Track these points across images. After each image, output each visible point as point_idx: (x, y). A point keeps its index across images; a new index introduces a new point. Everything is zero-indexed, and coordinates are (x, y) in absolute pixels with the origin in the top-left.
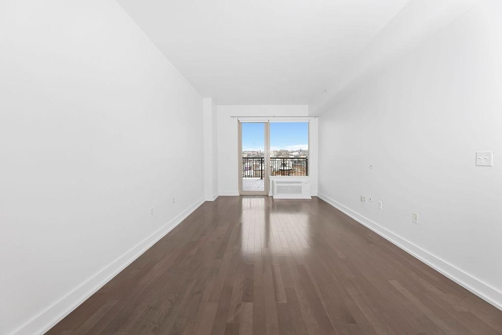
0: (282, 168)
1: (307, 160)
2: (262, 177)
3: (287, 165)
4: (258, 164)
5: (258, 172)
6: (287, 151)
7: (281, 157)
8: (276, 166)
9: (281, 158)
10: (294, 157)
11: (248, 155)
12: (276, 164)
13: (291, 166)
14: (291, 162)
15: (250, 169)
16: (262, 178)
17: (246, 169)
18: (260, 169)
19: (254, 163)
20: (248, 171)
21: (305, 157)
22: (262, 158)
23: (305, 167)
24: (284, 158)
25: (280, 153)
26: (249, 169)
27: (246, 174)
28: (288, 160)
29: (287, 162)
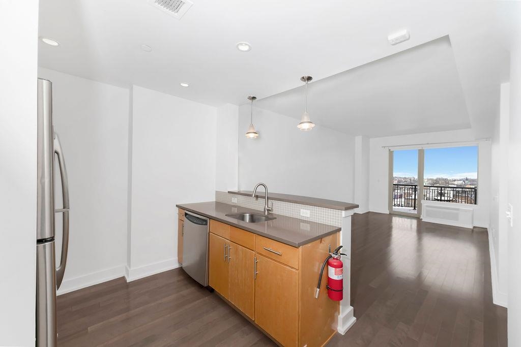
0: (439, 198)
1: (476, 191)
2: (415, 207)
3: (445, 195)
4: (411, 192)
5: (410, 201)
6: (446, 180)
7: (438, 185)
8: (431, 195)
9: (437, 187)
10: (456, 186)
11: (399, 181)
12: (431, 193)
13: (452, 196)
14: (452, 192)
15: (401, 197)
16: (415, 209)
17: (396, 197)
18: (413, 197)
19: (406, 191)
20: (398, 200)
21: (473, 187)
22: (415, 186)
23: (474, 198)
24: (441, 187)
25: (437, 181)
26: (400, 198)
27: (396, 203)
28: (448, 189)
29: (446, 192)
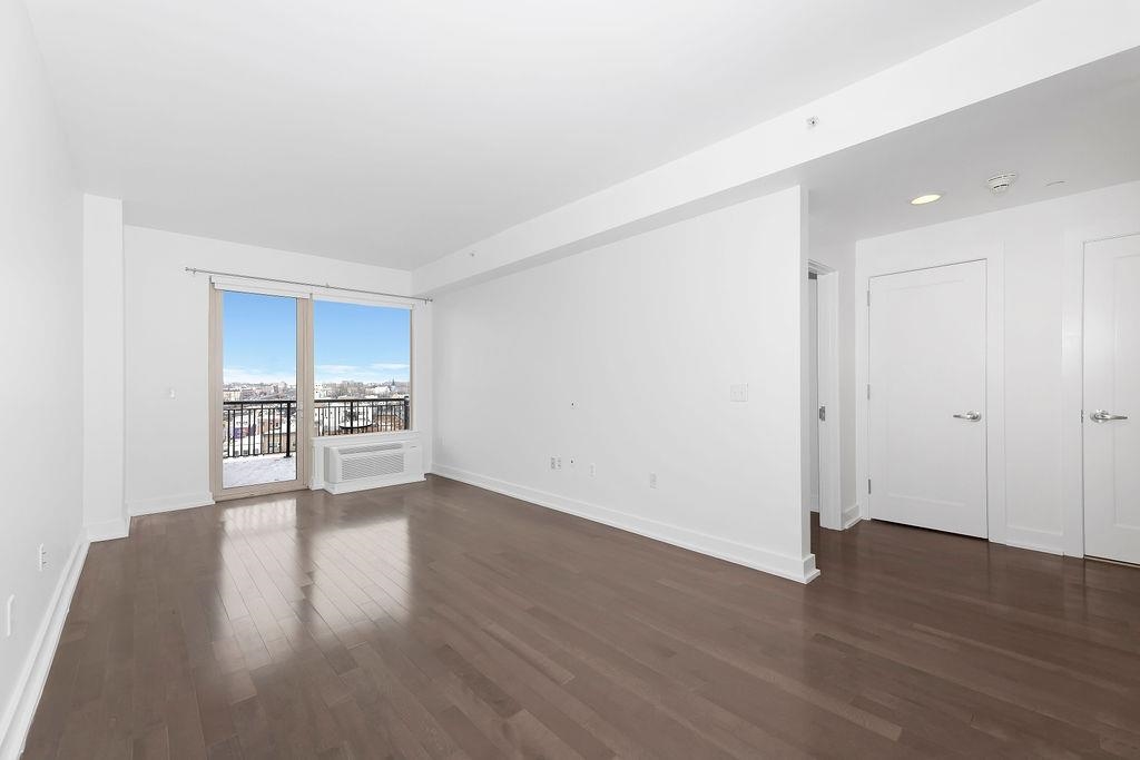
0: (348, 425)
1: (406, 403)
2: (288, 452)
3: (361, 417)
4: (278, 417)
5: (277, 439)
6: (359, 386)
7: (345, 397)
8: (332, 421)
9: (344, 401)
10: (376, 397)
11: (245, 394)
12: (332, 416)
13: (370, 418)
14: (370, 410)
15: (251, 432)
16: (288, 456)
17: (236, 435)
18: (284, 430)
19: (266, 417)
20: (245, 440)
21: (402, 397)
22: (289, 403)
23: (403, 417)
24: (352, 401)
25: (342, 389)
26: (249, 435)
27: (238, 449)
28: (363, 404)
29: (361, 410)
